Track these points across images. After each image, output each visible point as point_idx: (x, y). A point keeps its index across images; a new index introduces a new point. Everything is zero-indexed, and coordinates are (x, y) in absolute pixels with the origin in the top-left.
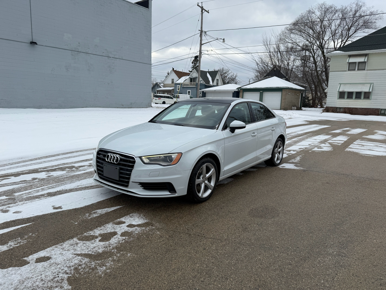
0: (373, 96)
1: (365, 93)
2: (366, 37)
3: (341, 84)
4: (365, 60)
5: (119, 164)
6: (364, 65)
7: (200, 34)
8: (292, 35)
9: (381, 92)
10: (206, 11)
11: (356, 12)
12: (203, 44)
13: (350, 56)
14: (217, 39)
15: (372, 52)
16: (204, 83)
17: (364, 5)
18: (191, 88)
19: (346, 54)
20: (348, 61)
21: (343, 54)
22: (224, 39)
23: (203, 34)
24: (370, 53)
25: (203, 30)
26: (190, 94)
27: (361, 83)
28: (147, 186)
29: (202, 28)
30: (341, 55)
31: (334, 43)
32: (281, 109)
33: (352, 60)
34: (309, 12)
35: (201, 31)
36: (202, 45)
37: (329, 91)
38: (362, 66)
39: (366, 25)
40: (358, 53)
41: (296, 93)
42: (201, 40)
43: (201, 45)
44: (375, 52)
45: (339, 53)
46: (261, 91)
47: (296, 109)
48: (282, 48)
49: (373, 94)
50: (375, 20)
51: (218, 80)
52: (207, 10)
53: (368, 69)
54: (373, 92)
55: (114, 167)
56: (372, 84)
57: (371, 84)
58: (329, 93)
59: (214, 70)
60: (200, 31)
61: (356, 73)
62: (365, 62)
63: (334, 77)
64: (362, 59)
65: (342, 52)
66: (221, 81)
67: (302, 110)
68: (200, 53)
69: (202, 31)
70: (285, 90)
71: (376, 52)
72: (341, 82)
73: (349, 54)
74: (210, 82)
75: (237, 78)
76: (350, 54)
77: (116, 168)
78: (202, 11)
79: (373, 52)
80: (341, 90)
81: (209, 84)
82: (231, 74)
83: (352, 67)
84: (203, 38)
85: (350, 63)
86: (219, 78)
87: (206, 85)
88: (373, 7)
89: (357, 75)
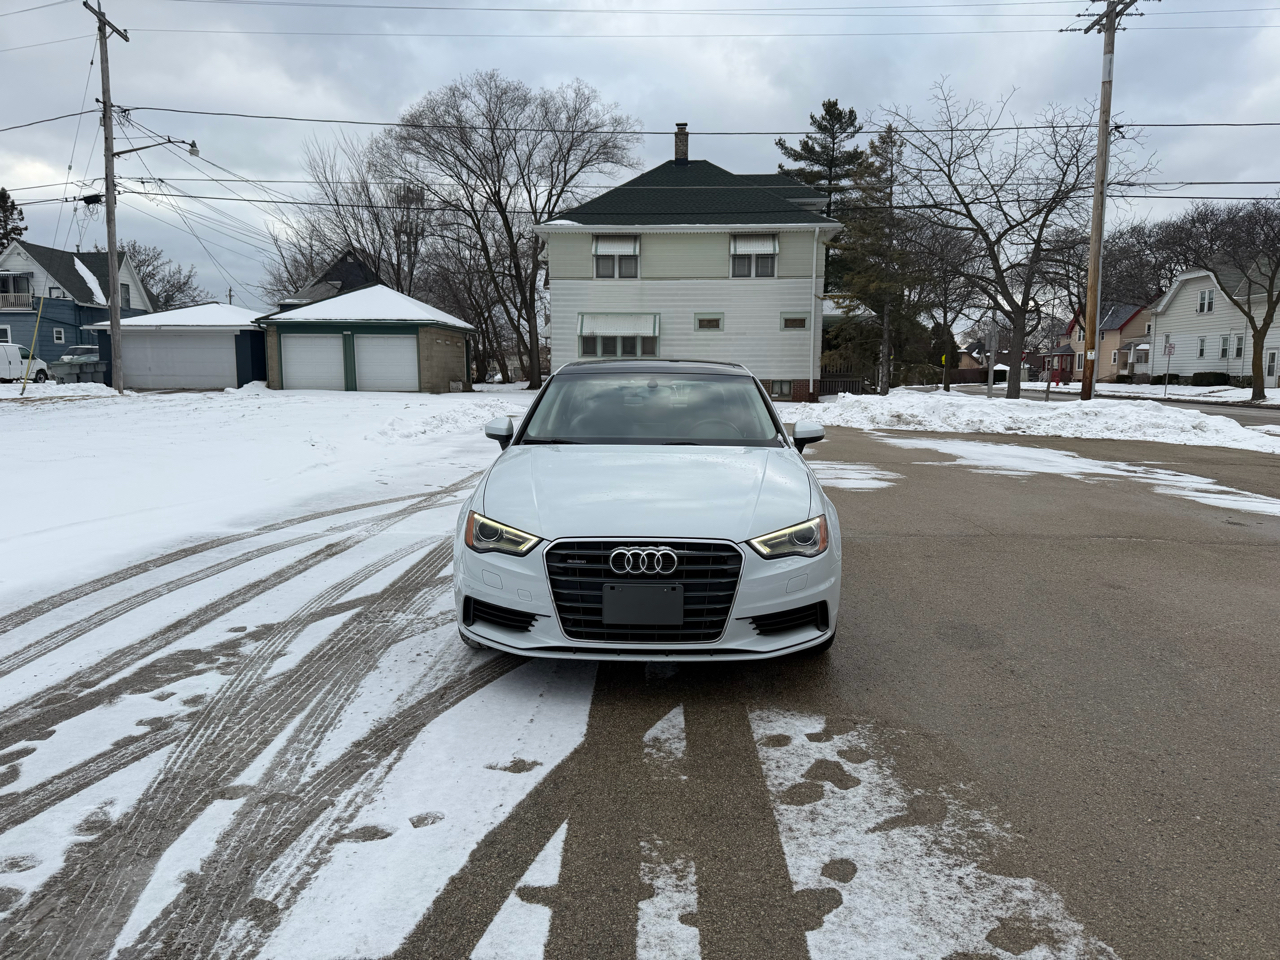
0: (662, 348)
1: (645, 339)
2: (617, 190)
3: (582, 314)
4: (635, 251)
5: (677, 575)
6: (611, 263)
7: (100, 115)
8: (410, 158)
9: (679, 337)
10: (115, 30)
11: (577, 111)
12: (118, 154)
13: (598, 237)
14: (170, 141)
15: (648, 231)
16: (70, 297)
17: (595, 97)
18: (12, 318)
19: (587, 231)
20: (596, 251)
21: (581, 231)
22: (193, 145)
23: (115, 116)
24: (644, 231)
25: (114, 101)
26: (10, 339)
27: (631, 314)
28: (769, 624)
29: (106, 91)
30: (574, 231)
31: (529, 193)
32: (420, 391)
33: (605, 249)
34: (453, 91)
35: (104, 103)
36: (114, 155)
37: (555, 334)
38: (628, 267)
39: (608, 151)
40: (618, 231)
41: (455, 340)
42: (108, 139)
43: (110, 155)
44: (655, 231)
45: (568, 228)
46: (345, 333)
47: (461, 387)
48: (378, 194)
49: (662, 343)
50: (625, 143)
51: (126, 287)
52: (121, 29)
53: (645, 275)
54: (662, 337)
55: (666, 587)
56: (658, 317)
57: (655, 315)
58: (555, 339)
59: (93, 250)
60: (101, 105)
61: (616, 284)
62: (634, 258)
63: (563, 295)
64: (626, 249)
65: (576, 224)
66: (138, 290)
67: (474, 391)
68: (111, 187)
69: (107, 106)
70: (425, 329)
71: (658, 231)
72: (584, 310)
73: (594, 231)
74: (92, 294)
75: (195, 282)
76: (597, 231)
77: (674, 589)
78: (101, 30)
79: (651, 231)
80: (586, 332)
81: (91, 300)
82: (167, 268)
83: (605, 267)
84: (116, 131)
85: (599, 258)
86: (130, 280)
87: (81, 304)
88: (617, 105)
89: (616, 292)
